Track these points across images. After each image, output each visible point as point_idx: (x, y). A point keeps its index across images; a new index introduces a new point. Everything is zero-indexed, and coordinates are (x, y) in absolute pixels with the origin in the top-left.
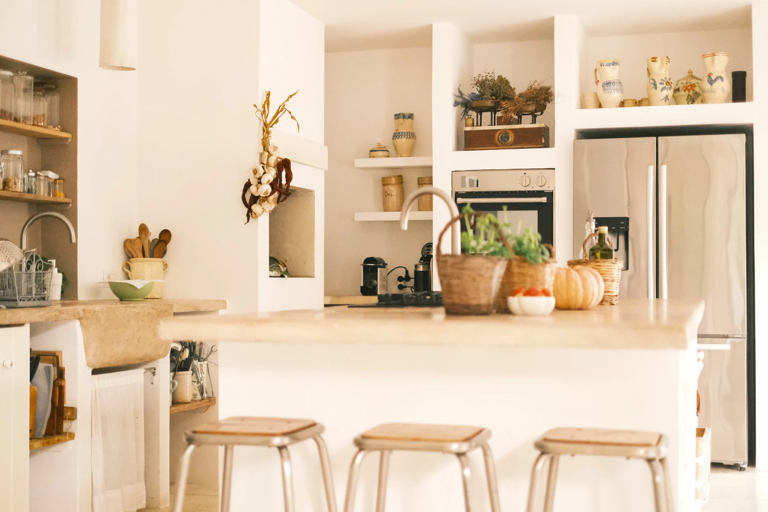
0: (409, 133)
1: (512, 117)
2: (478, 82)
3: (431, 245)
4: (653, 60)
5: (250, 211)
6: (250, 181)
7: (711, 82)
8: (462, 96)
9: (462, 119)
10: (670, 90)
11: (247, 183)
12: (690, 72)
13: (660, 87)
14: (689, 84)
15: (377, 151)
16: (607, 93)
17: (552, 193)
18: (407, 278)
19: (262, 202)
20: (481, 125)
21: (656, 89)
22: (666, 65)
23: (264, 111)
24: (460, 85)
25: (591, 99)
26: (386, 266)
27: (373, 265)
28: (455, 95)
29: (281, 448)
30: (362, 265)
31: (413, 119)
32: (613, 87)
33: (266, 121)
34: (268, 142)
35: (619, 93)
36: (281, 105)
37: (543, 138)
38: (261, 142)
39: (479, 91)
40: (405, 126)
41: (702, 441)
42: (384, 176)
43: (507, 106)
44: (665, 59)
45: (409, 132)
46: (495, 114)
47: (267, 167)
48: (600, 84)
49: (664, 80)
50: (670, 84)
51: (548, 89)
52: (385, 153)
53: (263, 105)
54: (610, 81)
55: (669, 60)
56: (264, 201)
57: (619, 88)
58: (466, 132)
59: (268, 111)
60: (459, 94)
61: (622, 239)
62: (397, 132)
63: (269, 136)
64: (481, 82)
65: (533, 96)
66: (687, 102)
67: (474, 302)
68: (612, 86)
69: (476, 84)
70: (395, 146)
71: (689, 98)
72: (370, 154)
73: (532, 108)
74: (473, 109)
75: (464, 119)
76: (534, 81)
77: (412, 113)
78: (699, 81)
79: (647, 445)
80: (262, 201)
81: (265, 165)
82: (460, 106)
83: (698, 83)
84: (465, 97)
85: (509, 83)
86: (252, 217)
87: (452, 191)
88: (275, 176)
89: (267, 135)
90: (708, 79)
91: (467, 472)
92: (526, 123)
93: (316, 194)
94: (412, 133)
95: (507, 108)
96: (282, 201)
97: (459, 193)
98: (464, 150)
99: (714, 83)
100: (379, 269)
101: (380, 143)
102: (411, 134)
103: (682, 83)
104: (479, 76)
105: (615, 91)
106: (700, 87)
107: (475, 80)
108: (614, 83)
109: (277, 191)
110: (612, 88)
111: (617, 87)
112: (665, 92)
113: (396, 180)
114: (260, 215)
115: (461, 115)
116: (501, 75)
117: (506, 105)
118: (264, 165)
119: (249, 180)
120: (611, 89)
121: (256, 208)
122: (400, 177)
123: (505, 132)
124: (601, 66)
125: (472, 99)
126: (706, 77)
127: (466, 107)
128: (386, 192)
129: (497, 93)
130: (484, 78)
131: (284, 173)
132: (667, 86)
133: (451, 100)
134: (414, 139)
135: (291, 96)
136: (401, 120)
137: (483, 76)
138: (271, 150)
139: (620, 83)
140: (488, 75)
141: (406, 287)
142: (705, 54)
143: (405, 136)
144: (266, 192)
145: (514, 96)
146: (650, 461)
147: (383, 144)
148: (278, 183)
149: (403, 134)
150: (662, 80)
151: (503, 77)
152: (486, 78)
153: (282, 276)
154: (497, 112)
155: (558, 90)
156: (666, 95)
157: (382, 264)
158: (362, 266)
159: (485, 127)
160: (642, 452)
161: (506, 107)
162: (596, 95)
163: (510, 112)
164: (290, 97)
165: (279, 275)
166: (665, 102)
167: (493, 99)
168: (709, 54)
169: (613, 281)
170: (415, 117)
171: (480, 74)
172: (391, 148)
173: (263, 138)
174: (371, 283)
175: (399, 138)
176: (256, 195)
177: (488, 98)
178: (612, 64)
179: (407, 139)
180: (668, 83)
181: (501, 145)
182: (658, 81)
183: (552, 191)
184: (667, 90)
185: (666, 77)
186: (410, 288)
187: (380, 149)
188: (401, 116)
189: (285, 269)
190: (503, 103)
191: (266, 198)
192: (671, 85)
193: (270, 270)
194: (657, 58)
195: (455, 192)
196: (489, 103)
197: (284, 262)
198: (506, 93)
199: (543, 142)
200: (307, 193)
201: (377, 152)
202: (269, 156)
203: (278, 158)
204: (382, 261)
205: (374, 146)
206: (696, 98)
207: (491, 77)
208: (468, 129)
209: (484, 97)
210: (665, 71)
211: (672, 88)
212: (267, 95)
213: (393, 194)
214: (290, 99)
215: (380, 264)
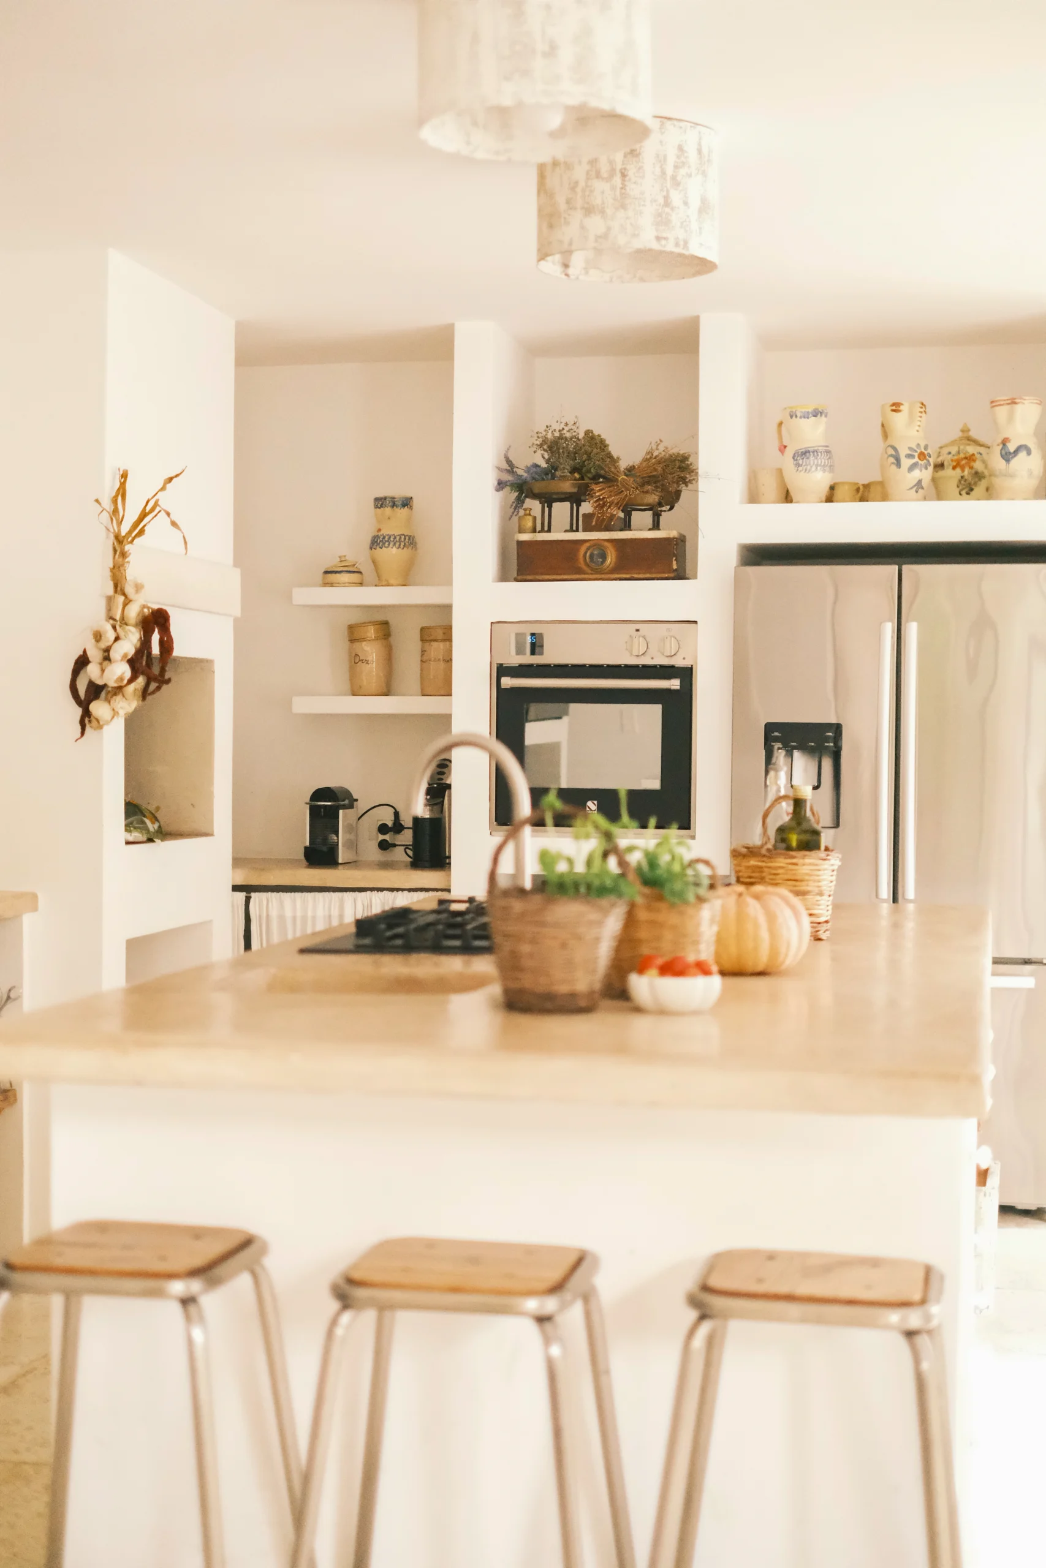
0: (403, 537)
1: (613, 516)
2: (545, 441)
3: (448, 763)
4: (894, 408)
5: (86, 714)
6: (86, 654)
7: (1007, 456)
8: (512, 469)
9: (511, 516)
10: (926, 469)
11: (80, 657)
12: (966, 430)
13: (906, 463)
14: (962, 455)
15: (336, 572)
16: (802, 472)
17: (691, 669)
18: (398, 827)
19: (111, 697)
20: (549, 531)
21: (900, 468)
22: (919, 419)
23: (115, 511)
24: (508, 449)
25: (768, 484)
26: (355, 803)
27: (329, 804)
28: (498, 468)
29: (187, 1302)
30: (307, 803)
31: (411, 508)
32: (813, 460)
33: (119, 531)
34: (124, 573)
35: (827, 473)
36: (150, 498)
37: (674, 558)
38: (108, 574)
39: (548, 461)
40: (395, 522)
41: (985, 1195)
42: (352, 622)
43: (603, 496)
44: (917, 408)
45: (403, 535)
46: (578, 505)
47: (120, 626)
48: (789, 452)
49: (915, 448)
50: (927, 457)
51: (684, 458)
52: (354, 577)
53: (114, 497)
54: (809, 449)
55: (925, 408)
56: (115, 694)
57: (827, 463)
58: (520, 543)
59: (124, 510)
60: (506, 466)
61: (827, 764)
62: (380, 534)
63: (126, 560)
64: (551, 443)
65: (655, 473)
66: (957, 490)
67: (563, 989)
68: (812, 458)
69: (541, 446)
70: (374, 562)
71: (963, 482)
72: (324, 578)
73: (653, 498)
74: (535, 496)
75: (516, 515)
76: (657, 442)
77: (409, 495)
78: (982, 450)
79: (905, 1304)
80: (110, 695)
81: (118, 623)
82: (508, 489)
83: (981, 454)
84: (520, 472)
85: (608, 445)
86: (91, 727)
87: (491, 663)
88: (138, 645)
89: (121, 560)
90: (1001, 450)
91: (555, 1351)
92: (641, 529)
93: (217, 667)
94: (410, 537)
95: (604, 498)
96: (153, 692)
97: (504, 665)
98: (516, 580)
99: (1013, 457)
100: (341, 812)
101: (345, 556)
102: (407, 538)
103: (950, 453)
104: (547, 429)
105: (819, 468)
106: (984, 462)
107: (538, 437)
108: (816, 453)
109: (143, 673)
110: (812, 463)
111: (822, 460)
112: (917, 474)
113: (376, 631)
114: (108, 723)
115: (511, 507)
116: (591, 429)
117: (601, 492)
118: (115, 622)
119: (85, 651)
120: (810, 464)
121: (98, 708)
122: (386, 624)
123: (597, 544)
124: (791, 417)
125: (534, 478)
126: (998, 445)
127: (521, 491)
128: (357, 655)
129: (583, 466)
130: (557, 434)
131: (156, 637)
132: (920, 462)
133: (490, 478)
134: (414, 549)
135: (170, 479)
136: (388, 510)
137: (555, 430)
138: (129, 590)
139: (828, 452)
140: (564, 427)
141: (395, 845)
142: (996, 399)
143: (395, 544)
144: (121, 679)
145: (617, 475)
146: (910, 1334)
147: (351, 558)
148: (145, 658)
149: (392, 539)
150: (910, 449)
151: (596, 433)
152: (561, 435)
153: (150, 840)
154: (582, 503)
155: (704, 463)
156: (918, 480)
157: (347, 802)
158: (308, 806)
159: (557, 535)
160: (894, 1317)
161: (601, 497)
162: (780, 472)
163: (609, 507)
164: (168, 481)
165: (145, 839)
166: (917, 492)
167: (575, 480)
168: (1005, 400)
169: (821, 894)
170: (416, 503)
171: (549, 425)
172: (366, 567)
173: (114, 567)
174: (325, 840)
175: (383, 548)
176: (100, 682)
177: (564, 476)
178: (814, 414)
179: (400, 549)
180: (922, 456)
181: (591, 572)
182: (903, 452)
183: (690, 666)
184: (921, 471)
185: (918, 444)
186: (404, 847)
187: (341, 569)
188: (388, 502)
189: (156, 826)
190: (596, 488)
191: (119, 690)
192: (929, 459)
193: (126, 830)
194: (902, 404)
195: (497, 664)
196: (567, 487)
197: (153, 812)
198: (601, 467)
199: (675, 567)
200: (201, 666)
201: (338, 575)
202: (127, 602)
203: (144, 607)
204: (347, 794)
205: (332, 562)
206: (975, 484)
207: (572, 431)
208: (525, 537)
209: (558, 473)
210: (918, 431)
211: (930, 465)
212: (122, 476)
213: (370, 658)
214: (168, 486)
215: (344, 801)
